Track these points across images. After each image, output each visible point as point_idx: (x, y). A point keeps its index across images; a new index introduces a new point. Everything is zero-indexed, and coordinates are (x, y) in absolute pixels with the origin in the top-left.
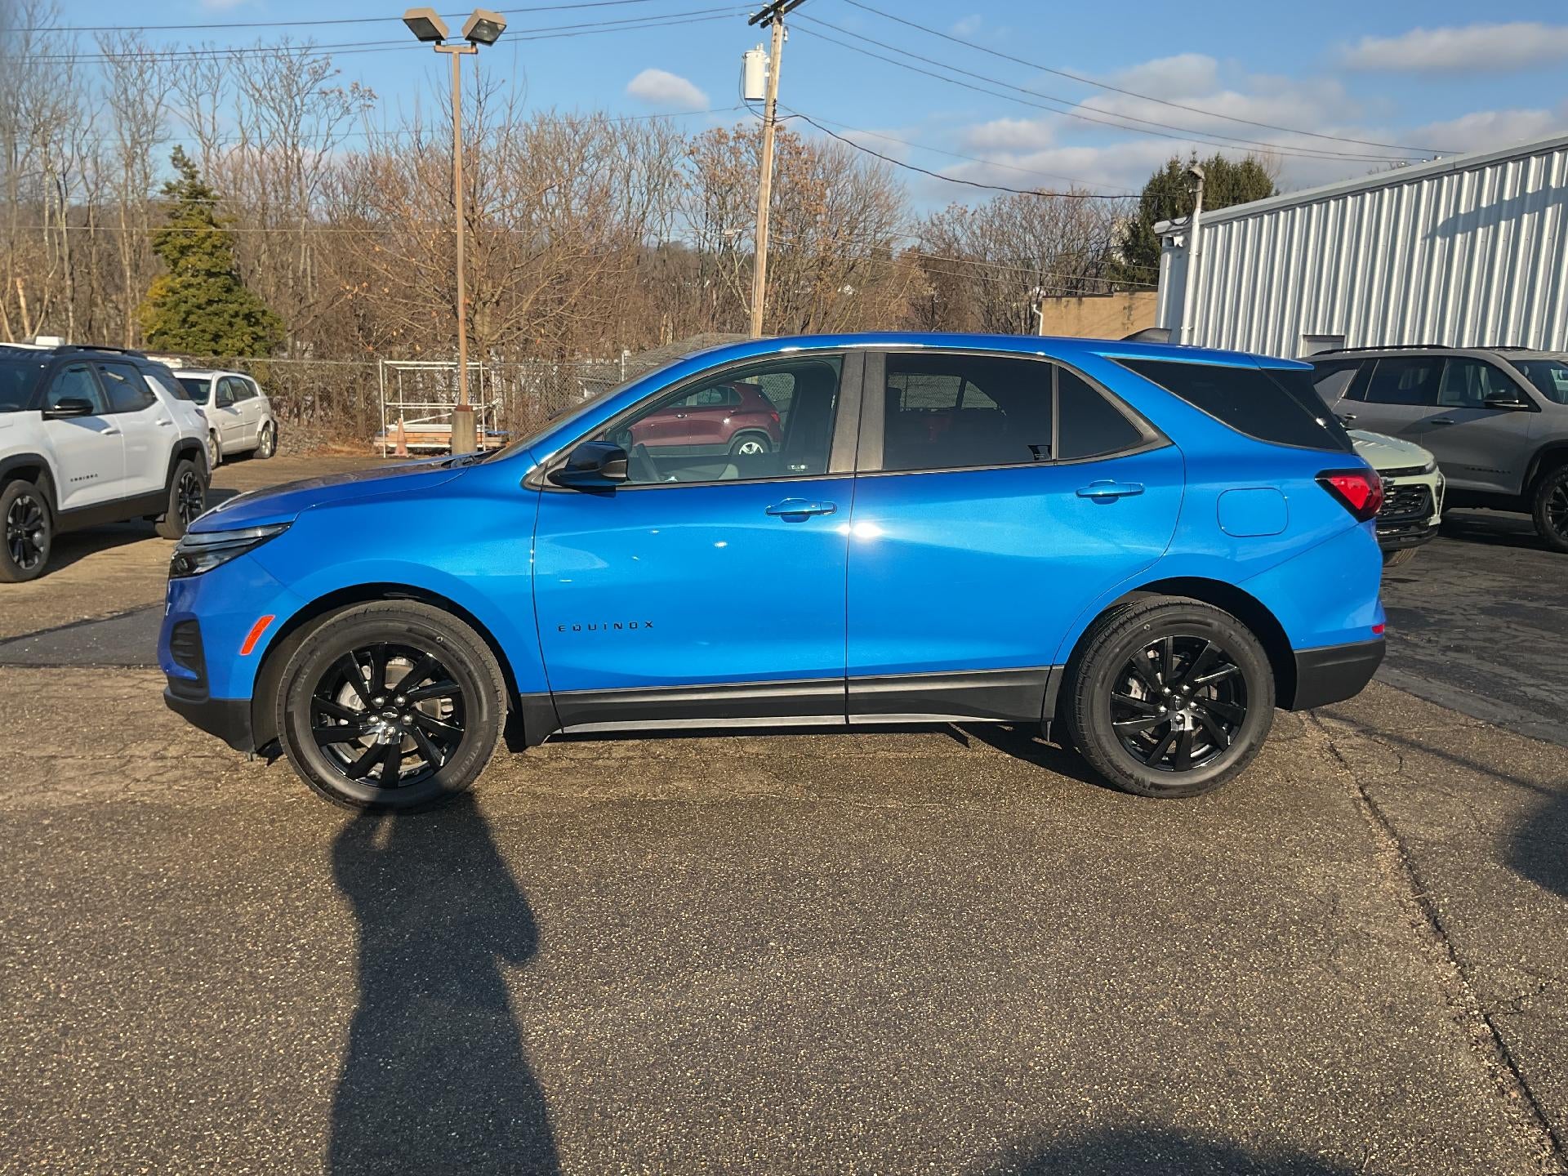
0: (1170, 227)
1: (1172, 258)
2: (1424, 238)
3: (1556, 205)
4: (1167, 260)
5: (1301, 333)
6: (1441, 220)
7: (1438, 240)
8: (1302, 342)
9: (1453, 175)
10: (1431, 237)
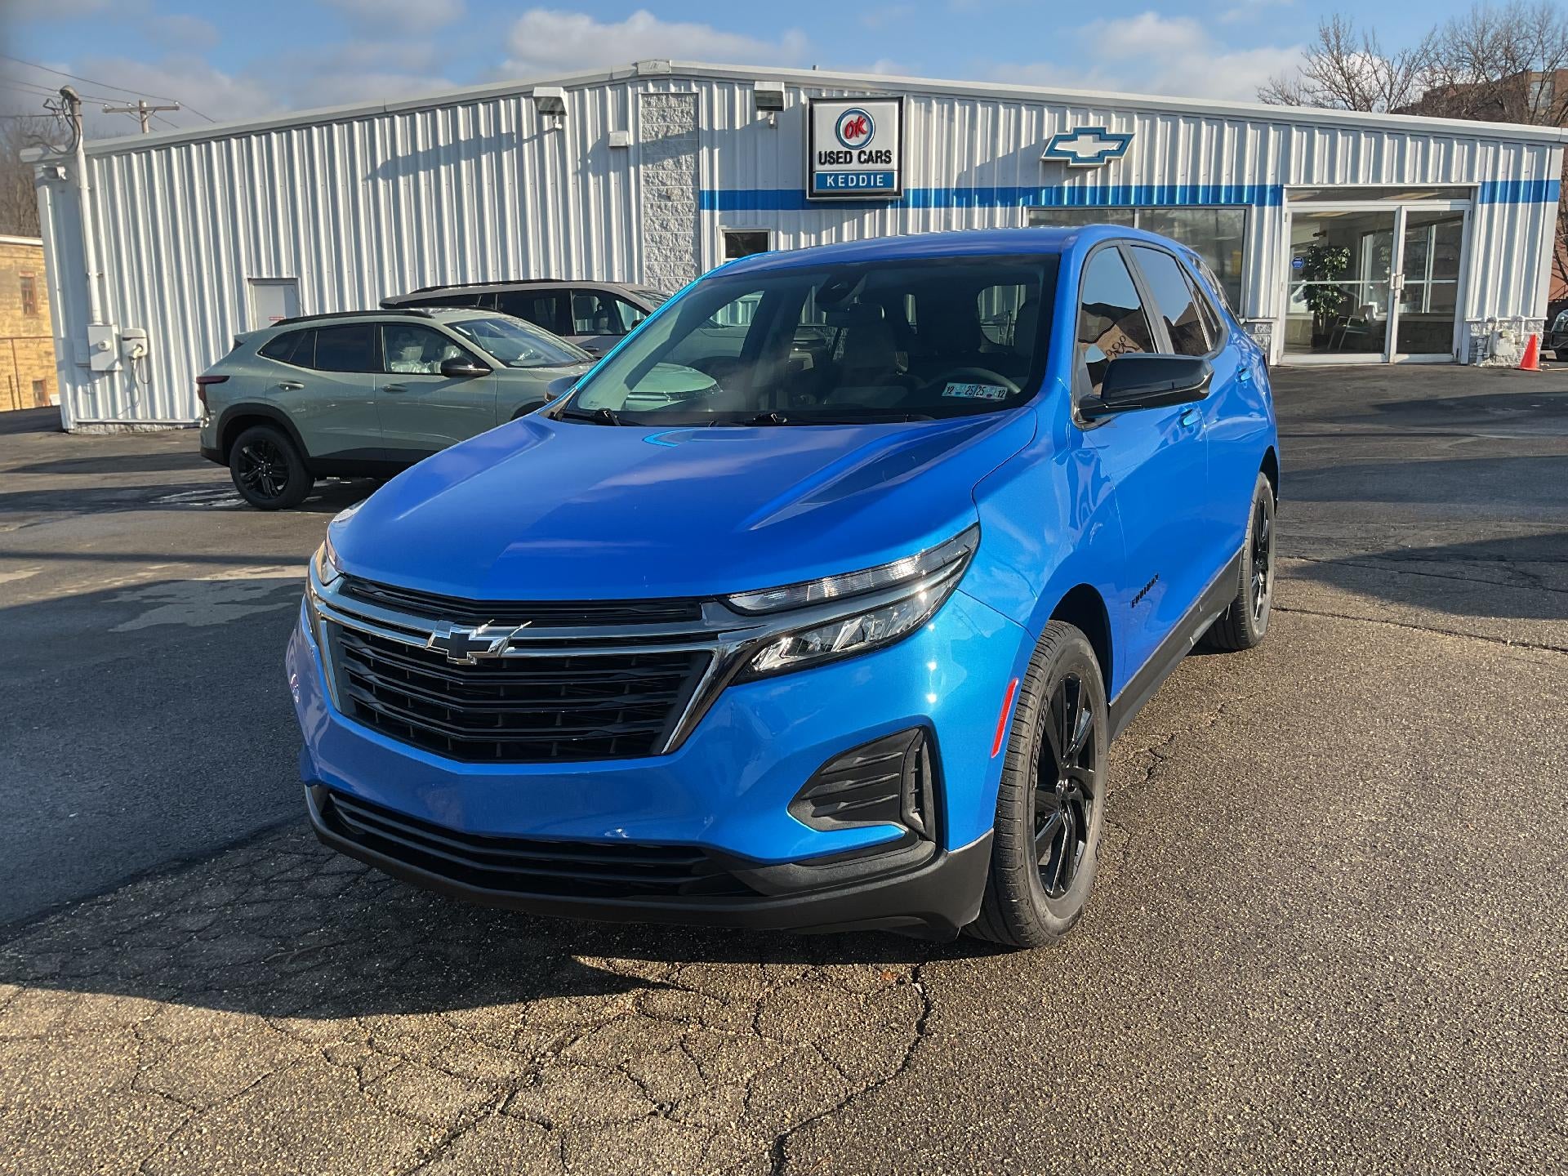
0: (43, 155)
1: (53, 194)
2: (365, 179)
3: (489, 154)
4: (45, 195)
5: (245, 276)
6: (379, 162)
7: (381, 182)
8: (247, 286)
9: (383, 117)
10: (373, 177)
